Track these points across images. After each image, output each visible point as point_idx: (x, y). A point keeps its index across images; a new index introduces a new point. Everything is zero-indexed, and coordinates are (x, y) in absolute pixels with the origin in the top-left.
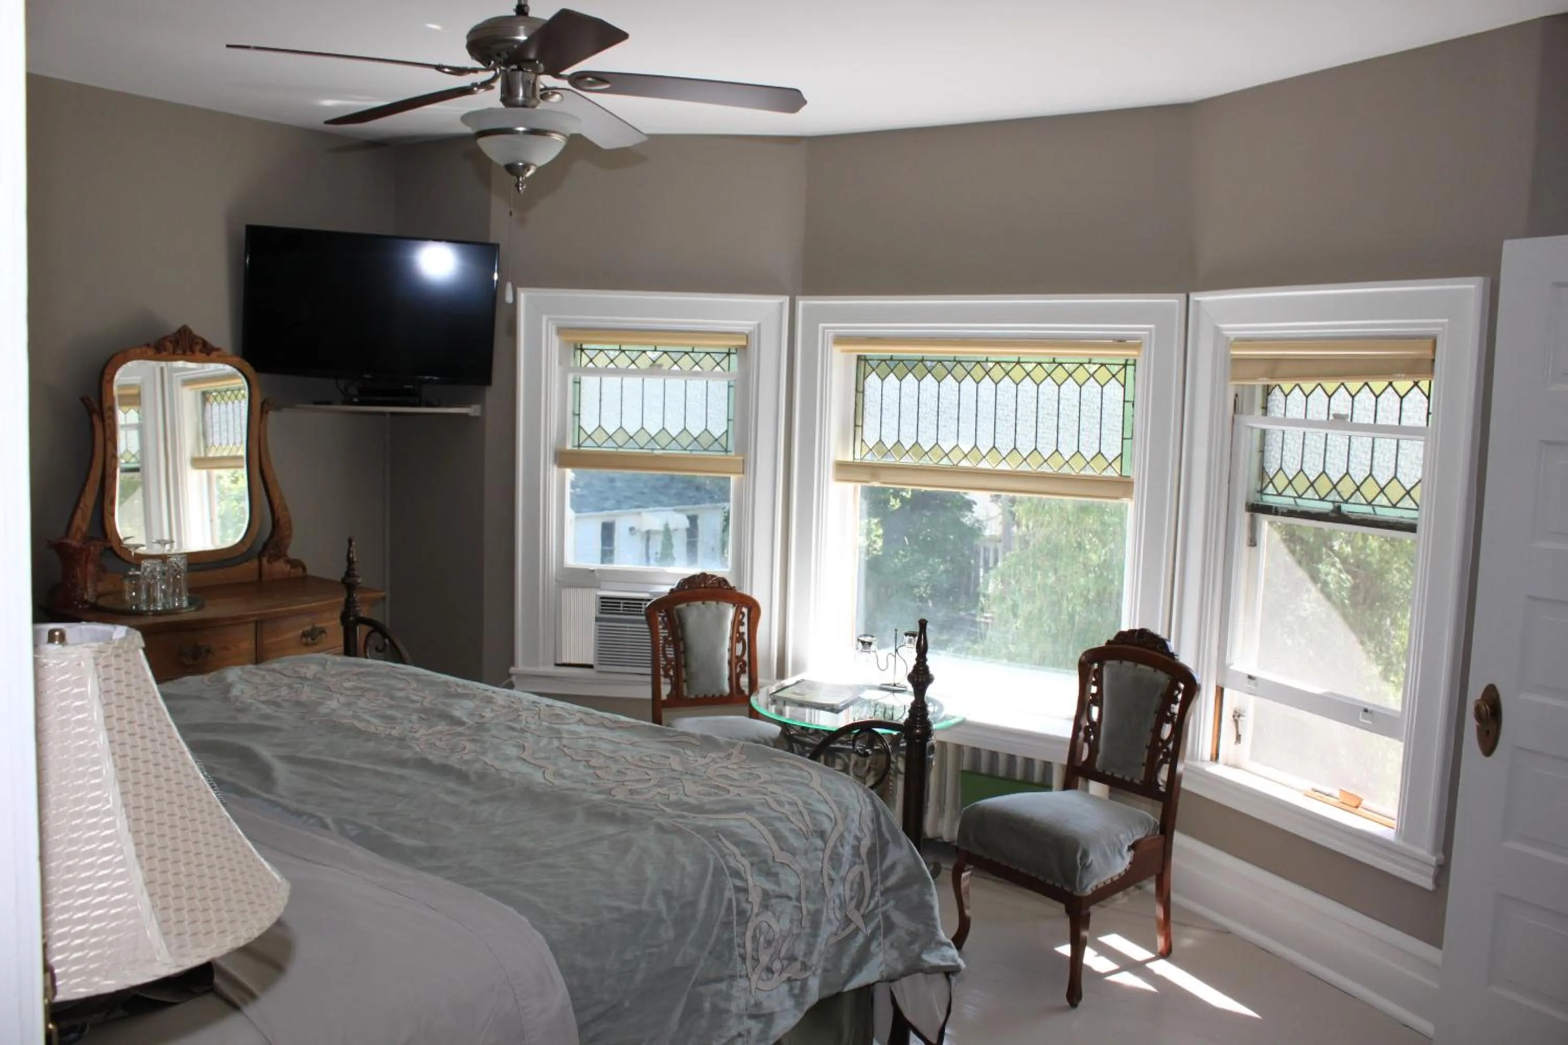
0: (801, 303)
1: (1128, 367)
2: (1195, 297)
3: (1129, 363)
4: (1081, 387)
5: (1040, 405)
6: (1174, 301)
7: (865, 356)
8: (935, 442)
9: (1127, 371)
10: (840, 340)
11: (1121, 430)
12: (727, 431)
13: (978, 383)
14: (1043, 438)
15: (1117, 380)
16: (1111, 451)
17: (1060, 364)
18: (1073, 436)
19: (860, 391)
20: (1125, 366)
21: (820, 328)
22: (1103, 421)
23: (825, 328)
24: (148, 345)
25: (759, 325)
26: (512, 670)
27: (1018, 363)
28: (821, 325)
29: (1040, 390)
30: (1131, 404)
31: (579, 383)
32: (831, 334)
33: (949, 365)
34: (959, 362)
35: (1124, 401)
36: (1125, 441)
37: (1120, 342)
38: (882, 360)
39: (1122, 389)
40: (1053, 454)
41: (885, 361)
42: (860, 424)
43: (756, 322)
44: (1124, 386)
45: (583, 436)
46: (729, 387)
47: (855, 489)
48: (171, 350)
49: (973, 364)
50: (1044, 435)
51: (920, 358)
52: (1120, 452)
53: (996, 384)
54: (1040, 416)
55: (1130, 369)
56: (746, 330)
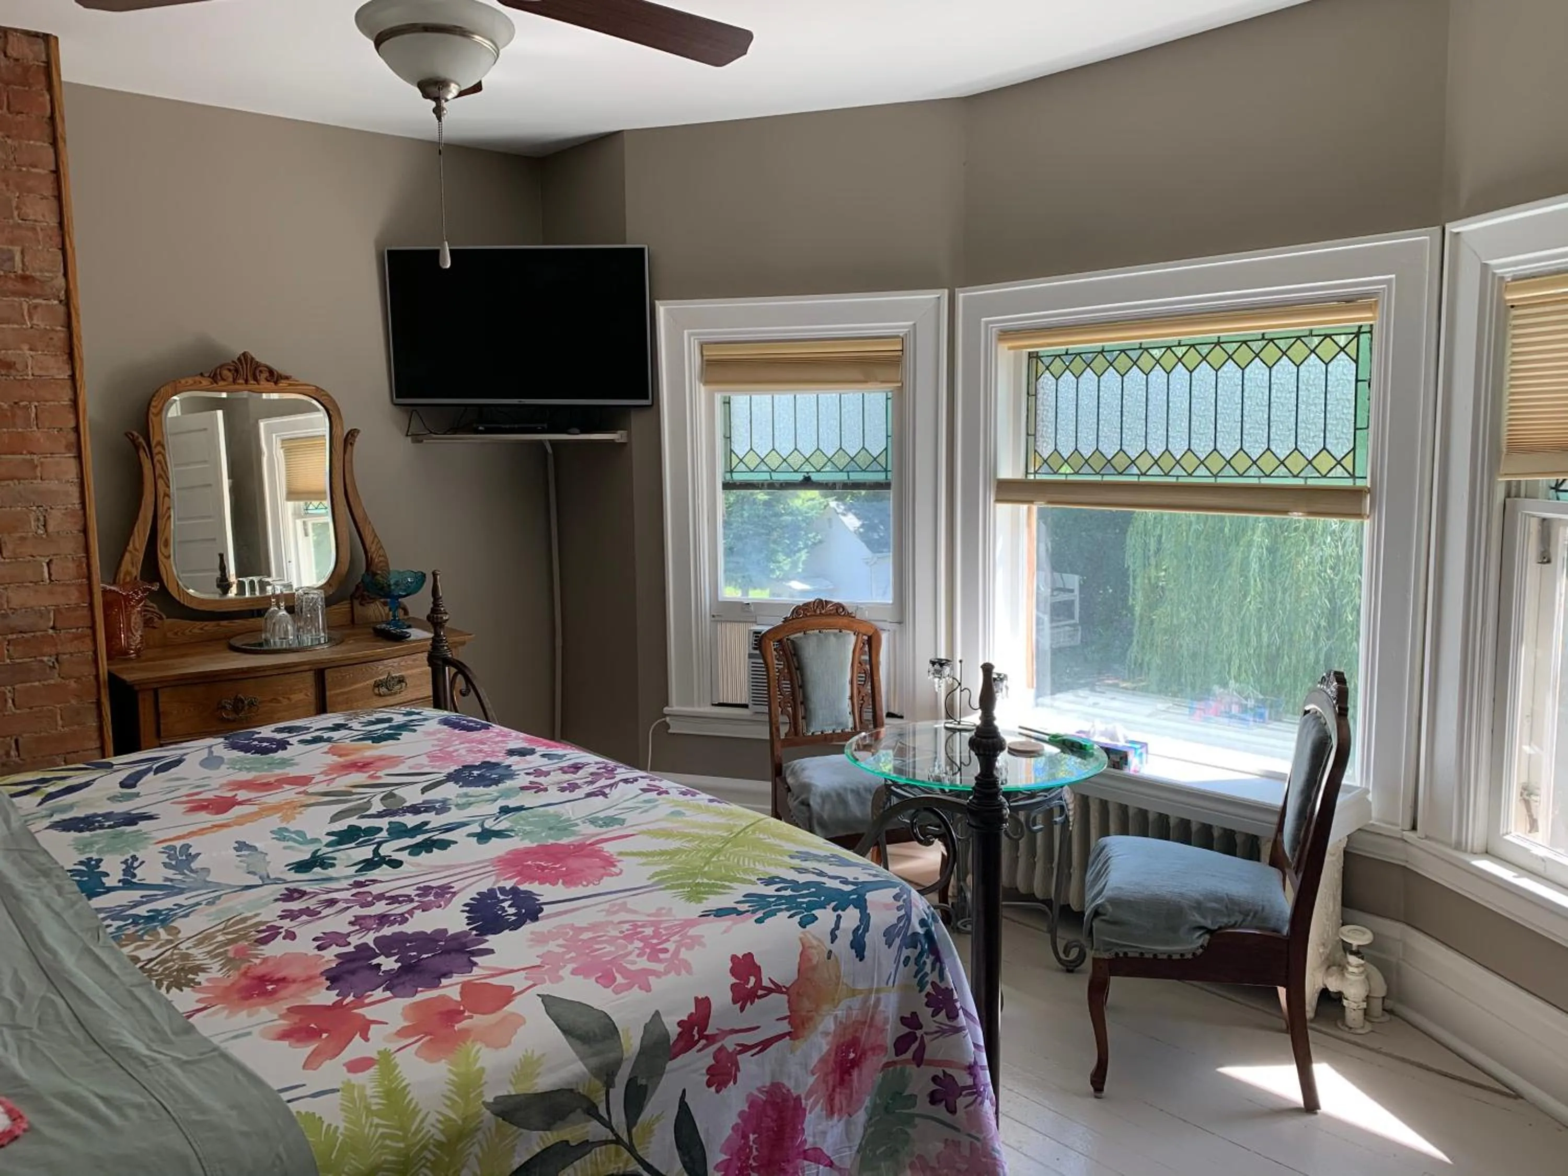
0: (961, 296)
1: (1362, 336)
2: (1451, 228)
3: (1363, 330)
4: (1298, 366)
5: (1246, 394)
6: (1424, 237)
7: (1037, 352)
8: (1119, 448)
9: (1361, 341)
10: (1006, 334)
11: (1353, 418)
12: (886, 449)
13: (1168, 373)
14: (1249, 434)
15: (1347, 354)
16: (1340, 449)
17: (1272, 340)
18: (1290, 430)
19: (1032, 394)
20: (1357, 335)
21: (982, 324)
22: (1329, 408)
23: (987, 323)
24: (202, 375)
25: (915, 324)
26: (666, 710)
27: (1218, 343)
28: (984, 319)
29: (1246, 376)
30: (1367, 383)
31: (729, 403)
32: (995, 329)
33: (1134, 355)
34: (1146, 349)
35: (1357, 381)
36: (1358, 432)
37: (1349, 302)
38: (1056, 356)
39: (1354, 365)
40: (1264, 453)
41: (1059, 356)
42: (1033, 433)
43: (911, 323)
44: (1356, 361)
45: (735, 461)
46: (887, 399)
47: (1029, 510)
48: (231, 379)
49: (1164, 350)
50: (1251, 431)
51: (1100, 350)
52: (1352, 446)
53: (1191, 372)
54: (1246, 408)
55: (1364, 338)
56: (902, 332)
